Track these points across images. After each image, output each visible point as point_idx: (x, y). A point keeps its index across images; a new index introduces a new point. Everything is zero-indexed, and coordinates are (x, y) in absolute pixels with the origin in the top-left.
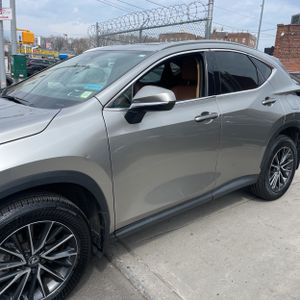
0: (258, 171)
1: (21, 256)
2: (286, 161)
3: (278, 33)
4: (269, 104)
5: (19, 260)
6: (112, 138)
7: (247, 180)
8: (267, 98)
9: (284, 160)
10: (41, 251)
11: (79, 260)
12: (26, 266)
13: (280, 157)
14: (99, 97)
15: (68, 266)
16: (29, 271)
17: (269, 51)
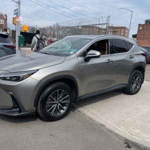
0: (127, 82)
2: (138, 80)
3: (139, 28)
4: (131, 58)
5: (54, 101)
7: (124, 85)
9: (137, 80)
10: (60, 99)
14: (77, 53)
15: (66, 106)
16: (56, 105)
17: (134, 36)
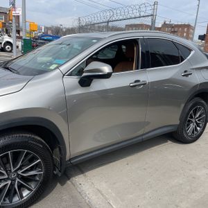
0: (178, 122)
1: (4, 172)
2: (200, 116)
4: (187, 75)
5: (3, 174)
6: (69, 96)
8: (185, 72)
9: (198, 115)
10: (18, 169)
11: (44, 177)
12: (8, 179)
13: (195, 113)
14: (62, 68)
15: (37, 181)
16: (9, 182)
